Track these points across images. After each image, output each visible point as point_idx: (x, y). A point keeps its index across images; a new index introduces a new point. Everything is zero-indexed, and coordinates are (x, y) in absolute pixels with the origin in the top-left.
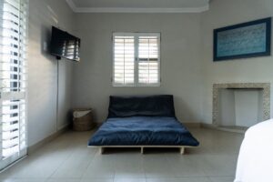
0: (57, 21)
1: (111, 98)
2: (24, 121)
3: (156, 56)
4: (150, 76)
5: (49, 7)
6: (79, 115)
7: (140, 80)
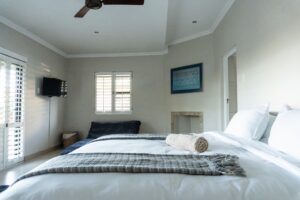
0: (48, 71)
1: (93, 123)
2: (22, 140)
3: (128, 90)
4: (124, 105)
5: (43, 64)
6: (67, 136)
7: (117, 109)
